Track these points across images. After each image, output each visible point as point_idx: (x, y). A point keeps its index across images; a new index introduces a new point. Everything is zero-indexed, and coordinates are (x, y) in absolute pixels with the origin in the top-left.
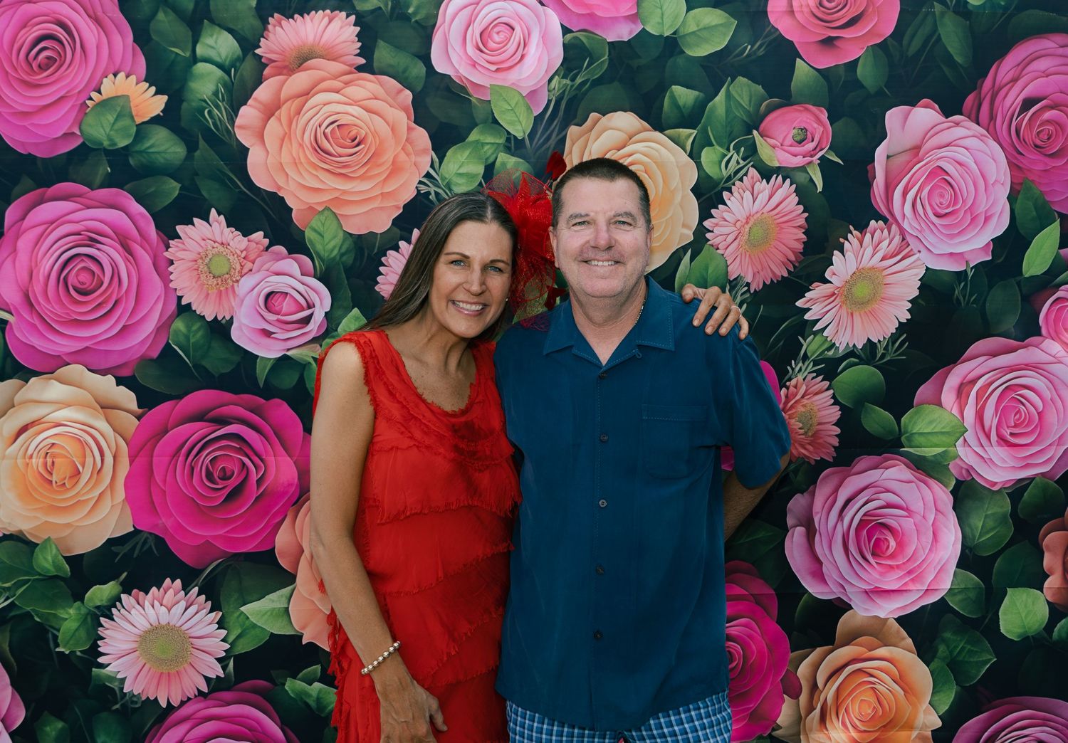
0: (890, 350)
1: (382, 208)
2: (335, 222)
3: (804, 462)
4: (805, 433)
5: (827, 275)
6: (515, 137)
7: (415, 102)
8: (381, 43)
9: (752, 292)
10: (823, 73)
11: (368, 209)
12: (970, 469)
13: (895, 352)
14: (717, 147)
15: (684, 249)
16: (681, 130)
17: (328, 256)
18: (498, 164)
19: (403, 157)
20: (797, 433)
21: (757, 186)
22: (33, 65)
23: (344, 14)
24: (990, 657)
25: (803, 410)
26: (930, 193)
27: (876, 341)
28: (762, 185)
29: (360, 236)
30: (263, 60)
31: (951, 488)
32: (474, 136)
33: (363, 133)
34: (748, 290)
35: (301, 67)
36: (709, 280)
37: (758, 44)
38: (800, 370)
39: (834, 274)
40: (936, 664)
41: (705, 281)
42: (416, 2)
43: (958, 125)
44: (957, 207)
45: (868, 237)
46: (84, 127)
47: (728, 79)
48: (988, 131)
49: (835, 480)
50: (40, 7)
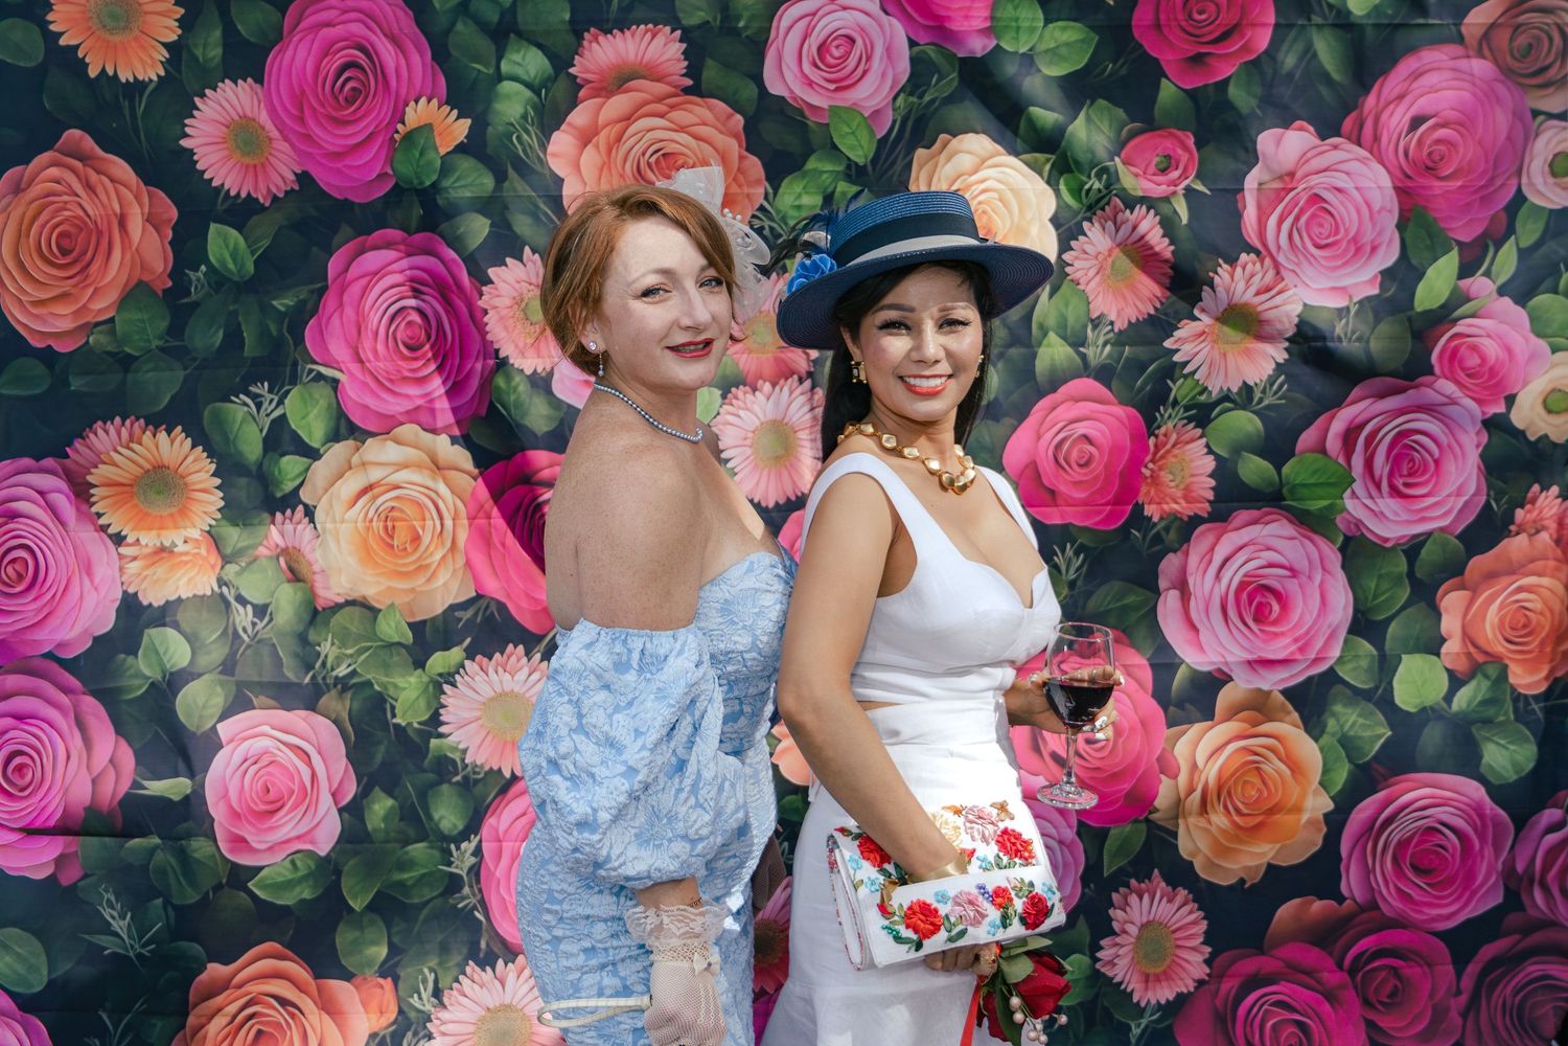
0: (1268, 393)
3: (1176, 518)
4: (1177, 486)
5: (1196, 312)
6: (856, 164)
7: (746, 127)
8: (709, 62)
9: (1116, 330)
10: (1192, 94)
12: (1359, 523)
13: (1274, 395)
14: (1077, 175)
16: (1037, 155)
18: (837, 194)
19: (735, 189)
20: (1168, 486)
21: (1120, 215)
22: (340, 99)
23: (668, 29)
24: (1383, 731)
25: (1173, 460)
26: (1308, 224)
27: (1252, 384)
28: (1125, 215)
30: (578, 81)
31: (1338, 545)
32: (812, 164)
34: (1112, 330)
35: (621, 88)
36: (1069, 319)
37: (1121, 62)
38: (1170, 416)
39: (1203, 310)
40: (1325, 739)
41: (1066, 320)
42: (746, 14)
43: (1335, 147)
44: (1338, 237)
45: (1239, 270)
46: (396, 165)
47: (1088, 102)
48: (1371, 153)
49: (1211, 538)
50: (339, 30)
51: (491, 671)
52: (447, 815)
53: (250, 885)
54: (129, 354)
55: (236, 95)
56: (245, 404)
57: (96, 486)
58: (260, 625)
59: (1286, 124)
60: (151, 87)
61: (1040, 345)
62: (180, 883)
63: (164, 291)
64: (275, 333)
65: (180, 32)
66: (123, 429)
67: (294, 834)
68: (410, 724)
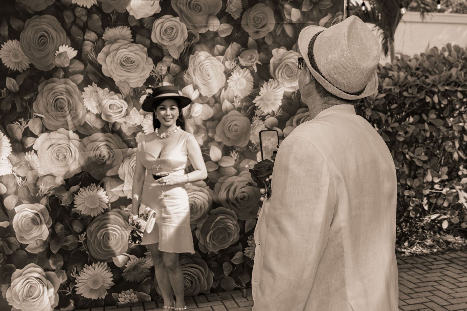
1: (140, 80)
2: (128, 85)
5: (260, 94)
6: (175, 59)
7: (148, 51)
8: (138, 35)
10: (256, 41)
11: (137, 80)
13: (279, 113)
14: (229, 61)
15: (223, 88)
16: (219, 56)
17: (126, 94)
18: (171, 67)
19: (145, 66)
22: (40, 44)
23: (127, 27)
26: (285, 71)
27: (274, 111)
28: (241, 70)
29: (135, 88)
30: (104, 40)
32: (164, 59)
33: (134, 60)
34: (240, 99)
35: (115, 42)
37: (239, 33)
38: (256, 119)
41: (229, 96)
42: (146, 23)
43: (291, 53)
44: (293, 74)
45: (269, 83)
46: (55, 61)
47: (231, 43)
50: (39, 27)
51: (87, 190)
52: (77, 228)
53: (26, 249)
55: (12, 44)
56: (17, 124)
58: (24, 182)
59: (279, 47)
61: (223, 102)
62: (7, 249)
64: (25, 106)
67: (36, 235)
68: (66, 205)
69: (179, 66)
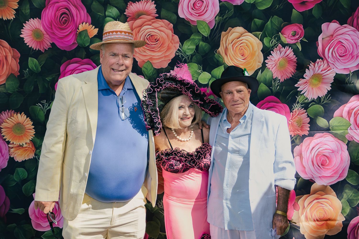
0: (325, 100)
1: (165, 60)
2: (151, 65)
3: (299, 135)
5: (304, 76)
6: (205, 36)
7: (174, 27)
8: (163, 9)
9: (281, 82)
10: (301, 13)
11: (161, 61)
12: (353, 137)
13: (327, 100)
14: (269, 37)
15: (259, 69)
16: (257, 32)
17: (149, 76)
18: (200, 45)
19: (171, 44)
20: (296, 126)
21: (281, 49)
22: (62, 23)
23: (151, 1)
25: (298, 119)
26: (337, 50)
27: (321, 97)
28: (283, 49)
29: (158, 69)
30: (127, 16)
31: (346, 143)
32: (192, 37)
33: (159, 38)
34: (280, 82)
35: (139, 18)
36: (267, 79)
38: (297, 106)
39: (306, 76)
40: (343, 200)
41: (266, 79)
43: (345, 27)
44: (347, 53)
45: (316, 64)
46: (78, 41)
47: (271, 16)
48: (356, 29)
49: (309, 141)
54: (9, 93)
55: (35, 23)
56: (40, 106)
57: (3, 128)
59: (330, 22)
60: (12, 21)
63: (18, 76)
64: (47, 87)
65: (18, 6)
66: (9, 113)
69: (209, 44)
